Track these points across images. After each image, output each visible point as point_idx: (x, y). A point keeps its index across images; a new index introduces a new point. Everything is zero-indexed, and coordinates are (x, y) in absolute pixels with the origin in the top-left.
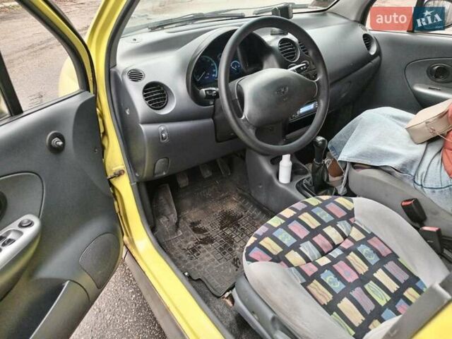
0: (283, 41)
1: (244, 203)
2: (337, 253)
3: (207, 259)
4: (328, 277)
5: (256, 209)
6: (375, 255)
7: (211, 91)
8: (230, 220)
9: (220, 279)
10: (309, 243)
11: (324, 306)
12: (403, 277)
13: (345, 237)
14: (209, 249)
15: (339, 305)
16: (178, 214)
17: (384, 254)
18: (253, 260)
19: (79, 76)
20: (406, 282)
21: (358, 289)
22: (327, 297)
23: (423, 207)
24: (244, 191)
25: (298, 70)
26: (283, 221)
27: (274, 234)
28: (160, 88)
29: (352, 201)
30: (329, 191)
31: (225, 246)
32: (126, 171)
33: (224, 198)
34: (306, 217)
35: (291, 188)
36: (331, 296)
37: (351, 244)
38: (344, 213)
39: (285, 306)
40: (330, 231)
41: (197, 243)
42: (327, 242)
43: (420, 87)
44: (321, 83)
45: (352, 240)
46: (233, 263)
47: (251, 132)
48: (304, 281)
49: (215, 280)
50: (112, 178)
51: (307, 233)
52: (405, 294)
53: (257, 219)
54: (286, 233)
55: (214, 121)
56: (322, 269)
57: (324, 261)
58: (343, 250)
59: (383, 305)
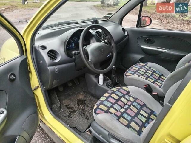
0: (97, 32)
1: (86, 94)
2: (126, 107)
3: (75, 119)
4: (125, 115)
5: (91, 96)
6: (139, 105)
7: (76, 52)
8: (81, 102)
9: (82, 126)
10: (116, 104)
11: (126, 126)
12: (149, 112)
13: (128, 101)
14: (75, 115)
15: (131, 125)
16: (60, 103)
17: (142, 105)
18: (98, 114)
19: (20, 49)
20: (150, 113)
21: (136, 118)
22: (126, 123)
23: (151, 87)
24: (85, 90)
25: (104, 42)
26: (106, 98)
27: (103, 103)
28: (53, 52)
29: (128, 88)
30: (118, 86)
31: (81, 112)
32: (40, 87)
33: (77, 94)
34: (113, 95)
35: (104, 86)
36: (127, 122)
37: (131, 103)
38: (126, 92)
39: (113, 128)
40: (122, 99)
41: (69, 113)
42: (123, 103)
43: (143, 46)
44: (113, 46)
45: (130, 101)
46: (86, 119)
47: (93, 66)
48: (117, 118)
49: (80, 126)
50: (34, 90)
51: (115, 101)
52: (151, 117)
53: (92, 100)
54: (108, 102)
55: (75, 63)
56: (123, 113)
57: (123, 110)
58: (128, 105)
59: (144, 122)
